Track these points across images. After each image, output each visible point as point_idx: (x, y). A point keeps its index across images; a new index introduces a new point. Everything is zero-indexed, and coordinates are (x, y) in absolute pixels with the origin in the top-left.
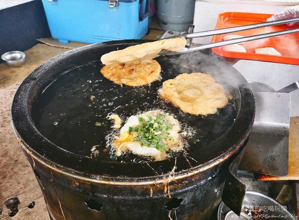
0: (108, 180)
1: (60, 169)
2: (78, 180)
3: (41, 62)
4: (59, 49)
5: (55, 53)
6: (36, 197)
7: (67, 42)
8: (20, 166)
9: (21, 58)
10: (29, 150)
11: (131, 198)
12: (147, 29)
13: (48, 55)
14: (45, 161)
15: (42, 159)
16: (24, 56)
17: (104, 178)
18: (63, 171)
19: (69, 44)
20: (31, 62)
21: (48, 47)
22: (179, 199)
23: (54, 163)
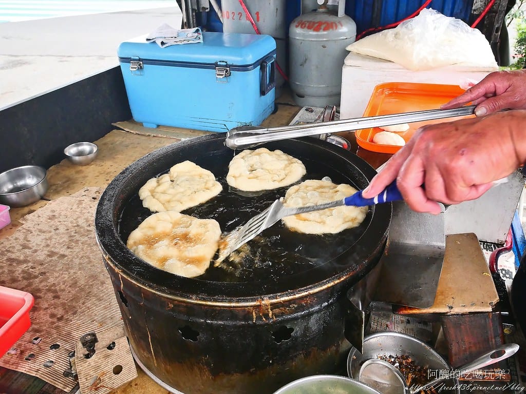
0: (204, 300)
1: (153, 288)
2: (172, 301)
3: (118, 157)
4: (144, 138)
5: (138, 144)
6: (116, 337)
7: (155, 126)
8: (94, 299)
9: (90, 152)
10: (118, 268)
11: (230, 323)
12: (273, 105)
13: (127, 146)
14: (136, 280)
15: (132, 278)
16: (95, 150)
17: (201, 298)
18: (155, 290)
19: (157, 129)
20: (104, 157)
21: (128, 134)
22: (288, 328)
23: (146, 282)
